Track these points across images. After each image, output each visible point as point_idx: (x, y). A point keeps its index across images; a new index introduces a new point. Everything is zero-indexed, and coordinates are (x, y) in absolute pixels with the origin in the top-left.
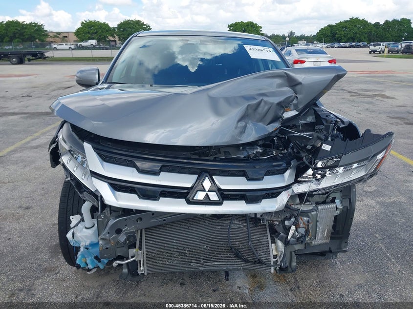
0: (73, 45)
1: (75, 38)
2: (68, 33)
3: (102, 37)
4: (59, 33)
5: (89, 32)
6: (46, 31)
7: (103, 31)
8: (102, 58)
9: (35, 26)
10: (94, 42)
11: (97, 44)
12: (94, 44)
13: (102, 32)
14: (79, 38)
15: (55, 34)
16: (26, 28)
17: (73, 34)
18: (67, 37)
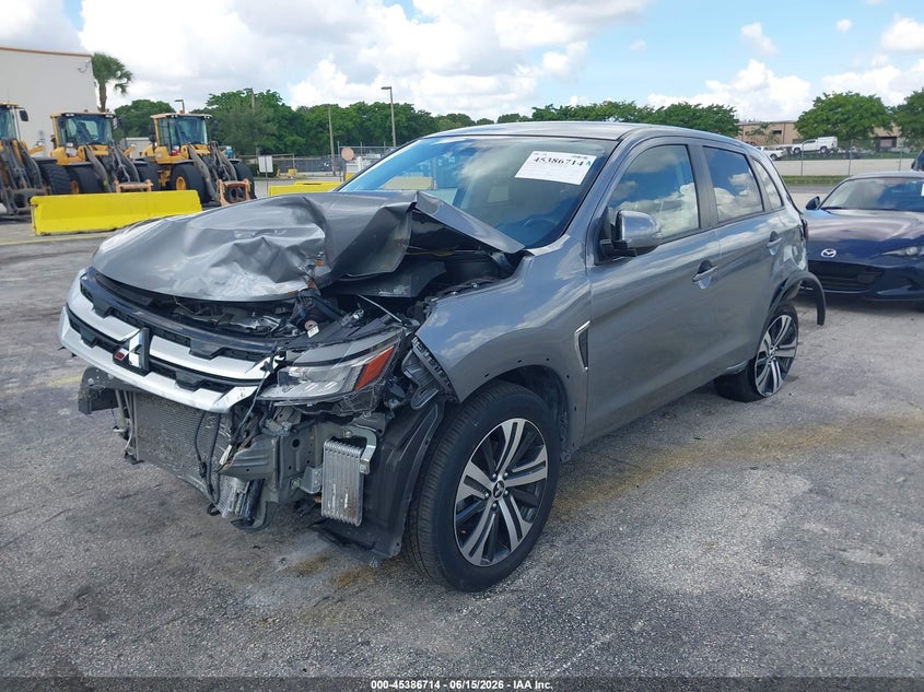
0: (781, 149)
1: (794, 134)
2: (785, 123)
3: (858, 128)
4: (765, 126)
5: (828, 120)
6: (737, 121)
7: (865, 114)
8: (823, 177)
9: (717, 113)
10: (829, 142)
11: (836, 145)
12: (829, 147)
13: (861, 117)
14: (802, 133)
15: (757, 127)
16: (699, 118)
17: (793, 126)
18: (780, 132)
